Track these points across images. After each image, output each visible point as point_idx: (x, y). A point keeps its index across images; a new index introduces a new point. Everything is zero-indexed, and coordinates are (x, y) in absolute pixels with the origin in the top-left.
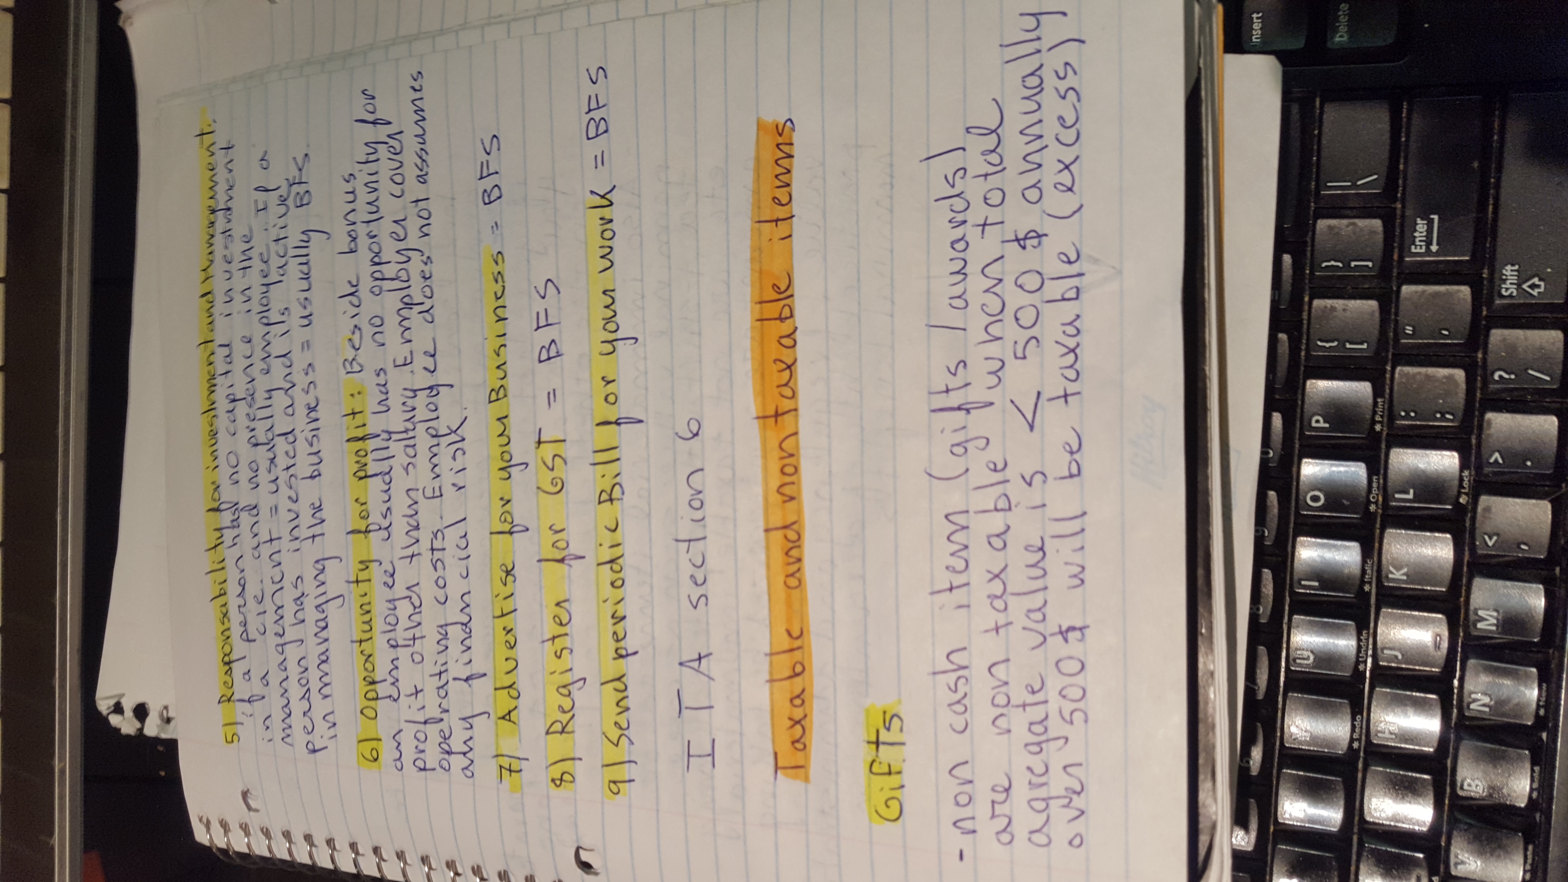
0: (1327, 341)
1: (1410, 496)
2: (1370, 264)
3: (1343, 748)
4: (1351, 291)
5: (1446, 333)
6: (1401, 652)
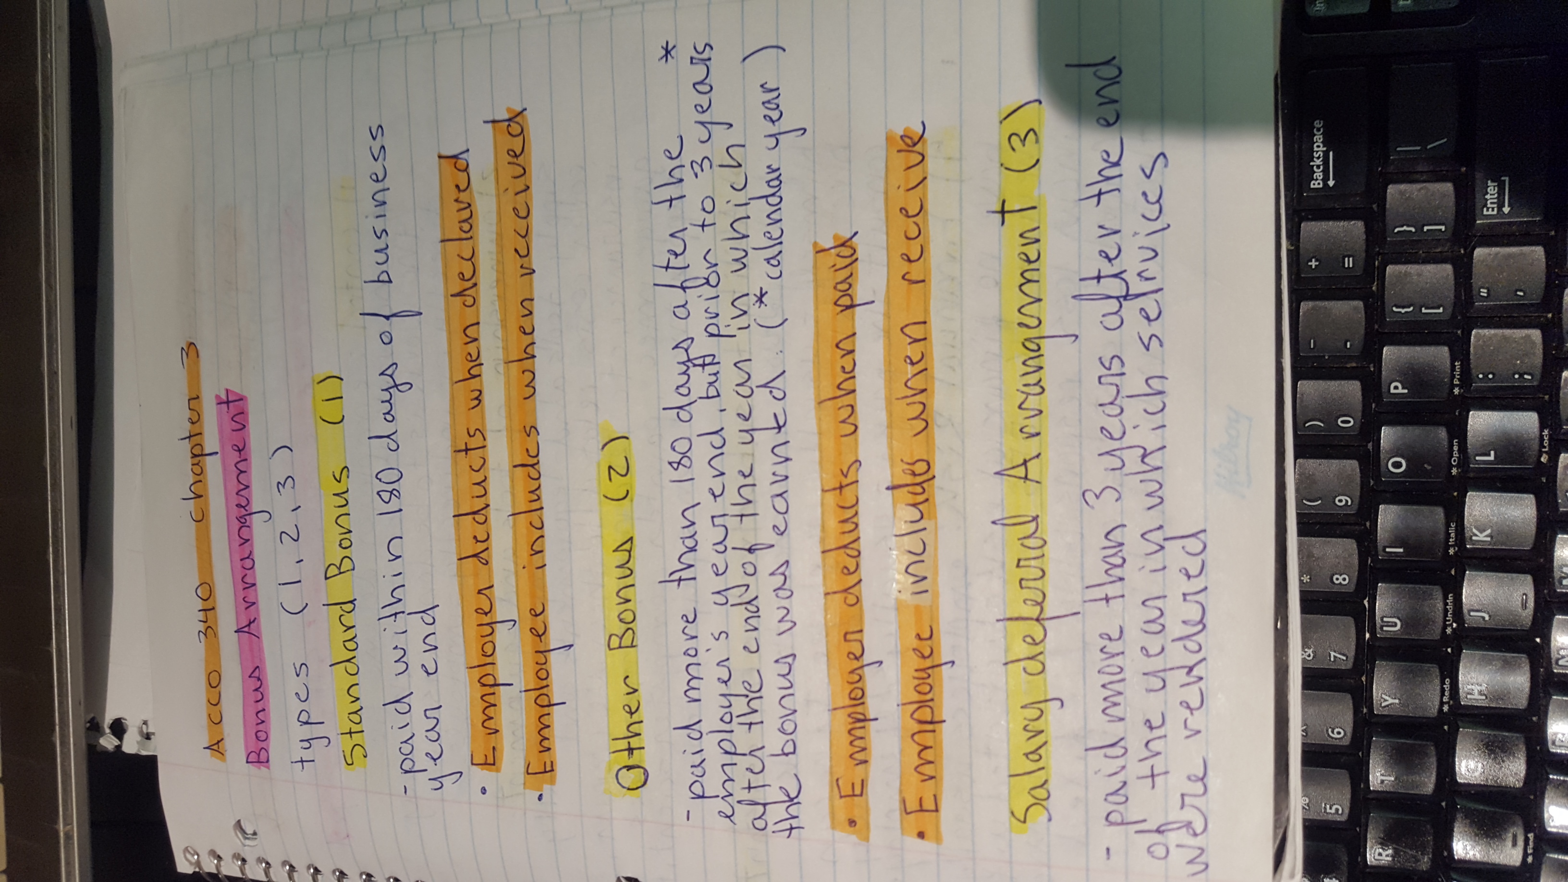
0: (1403, 307)
1: (1492, 458)
2: (1443, 228)
3: (1433, 712)
4: (1424, 255)
5: (1522, 294)
6: (1488, 613)
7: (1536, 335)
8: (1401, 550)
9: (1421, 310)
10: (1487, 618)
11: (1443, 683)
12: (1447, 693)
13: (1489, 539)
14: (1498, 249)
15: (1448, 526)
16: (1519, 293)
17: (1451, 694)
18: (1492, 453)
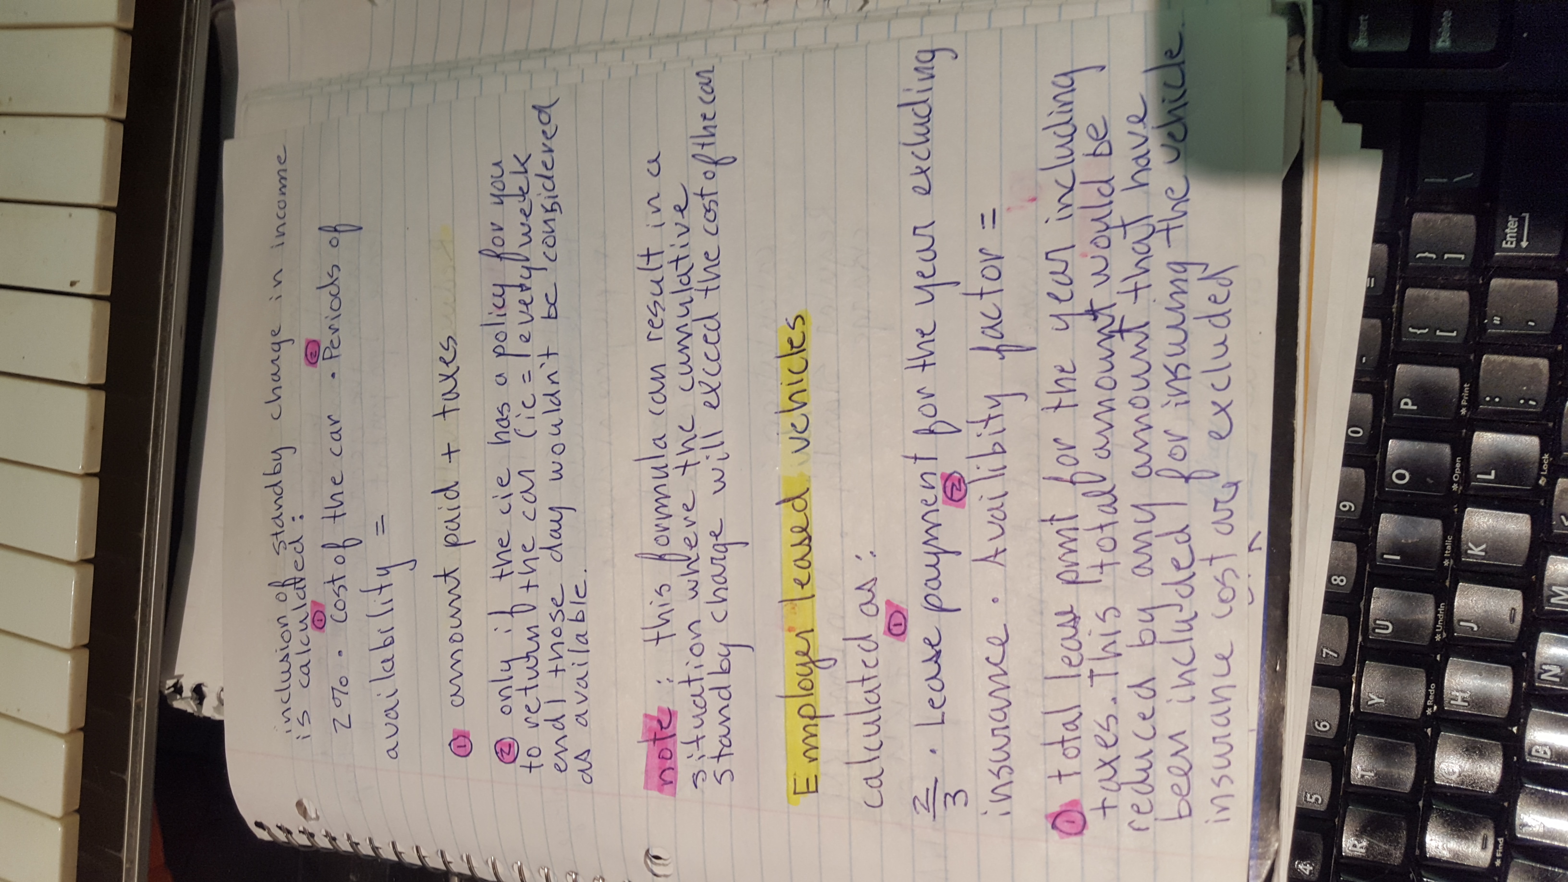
0: (1419, 329)
1: (1492, 477)
2: (1462, 257)
3: (1417, 713)
4: (1442, 282)
5: (1532, 324)
6: (1477, 625)
7: (1543, 364)
8: (1398, 558)
9: (1436, 331)
10: (1476, 629)
11: (1428, 687)
12: (1431, 697)
13: (1483, 554)
14: (1514, 281)
15: (1445, 538)
16: (1530, 323)
17: (1435, 699)
18: (1493, 472)
